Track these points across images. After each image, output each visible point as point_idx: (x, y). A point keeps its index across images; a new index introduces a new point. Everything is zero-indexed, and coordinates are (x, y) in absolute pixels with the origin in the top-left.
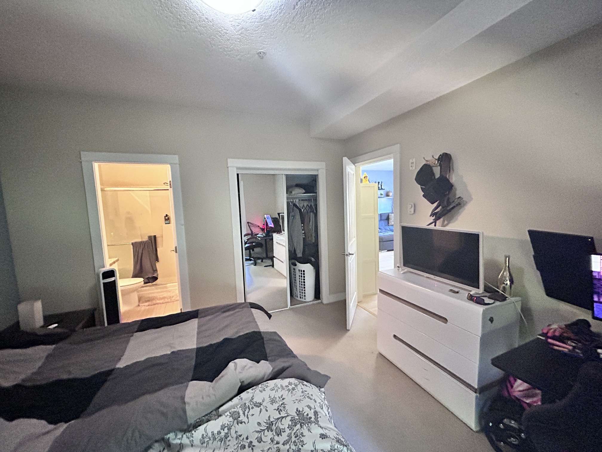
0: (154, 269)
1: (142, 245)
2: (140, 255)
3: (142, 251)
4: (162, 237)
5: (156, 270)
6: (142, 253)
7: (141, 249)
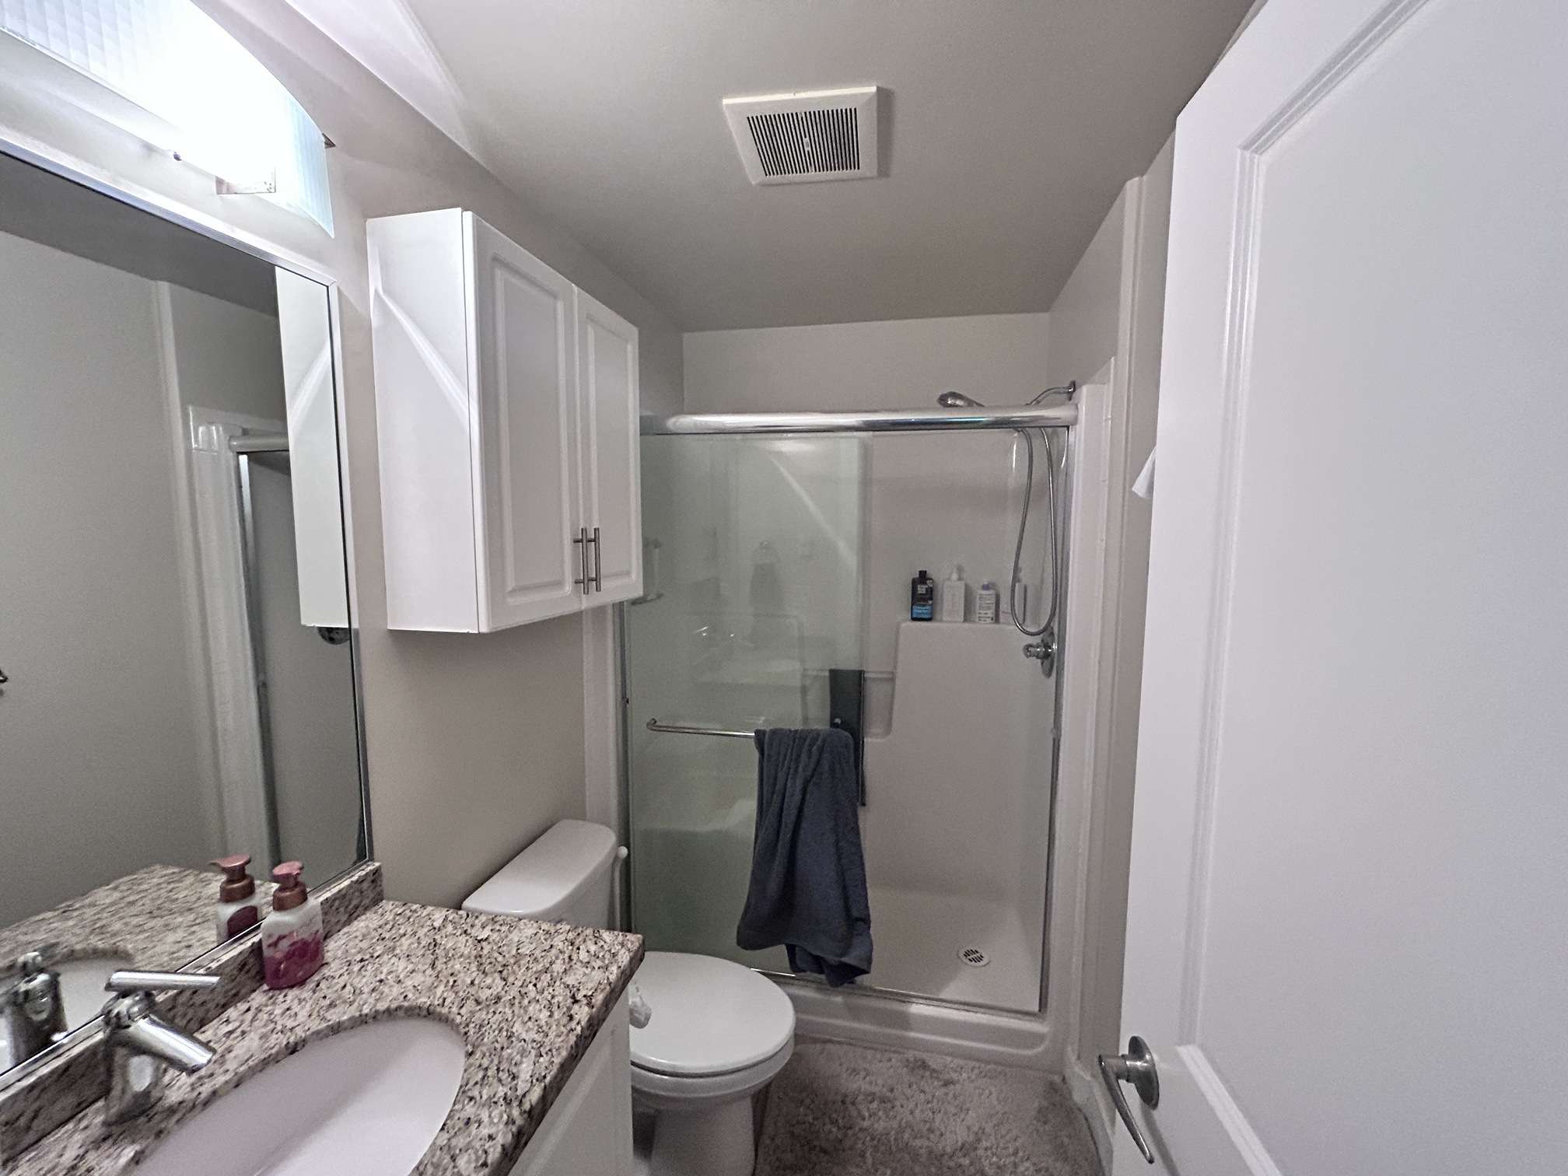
0: (855, 913)
1: (804, 757)
2: (789, 818)
3: (804, 792)
4: (892, 680)
5: (866, 920)
6: (800, 810)
7: (799, 782)
